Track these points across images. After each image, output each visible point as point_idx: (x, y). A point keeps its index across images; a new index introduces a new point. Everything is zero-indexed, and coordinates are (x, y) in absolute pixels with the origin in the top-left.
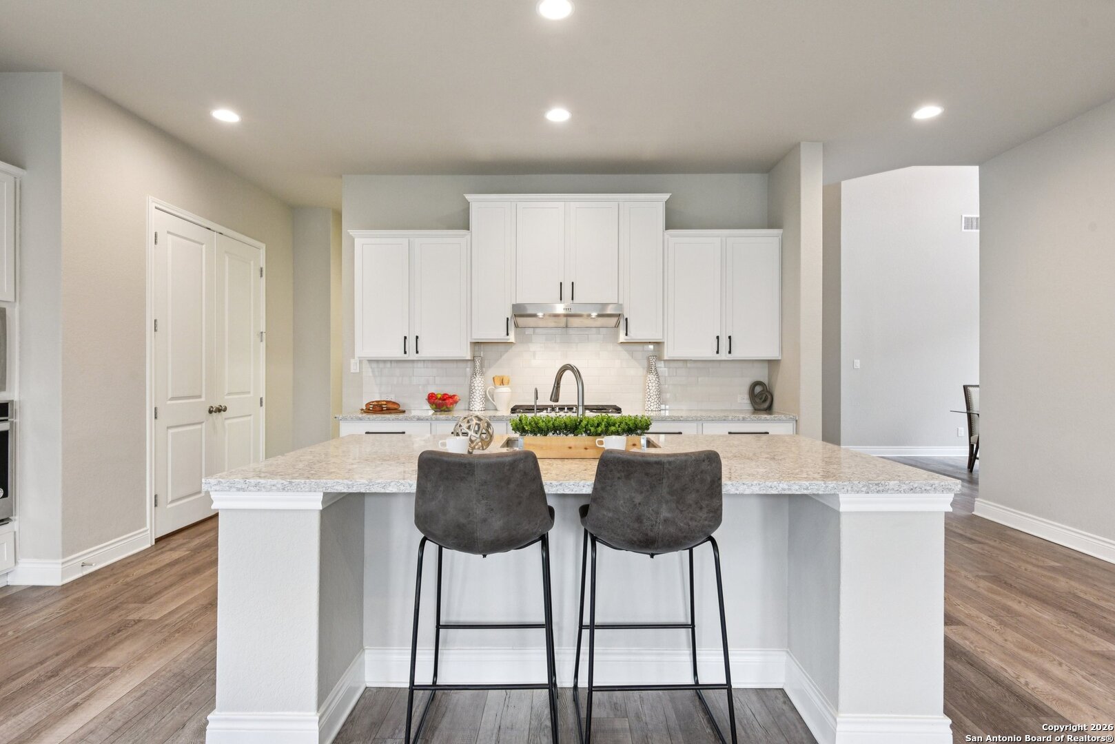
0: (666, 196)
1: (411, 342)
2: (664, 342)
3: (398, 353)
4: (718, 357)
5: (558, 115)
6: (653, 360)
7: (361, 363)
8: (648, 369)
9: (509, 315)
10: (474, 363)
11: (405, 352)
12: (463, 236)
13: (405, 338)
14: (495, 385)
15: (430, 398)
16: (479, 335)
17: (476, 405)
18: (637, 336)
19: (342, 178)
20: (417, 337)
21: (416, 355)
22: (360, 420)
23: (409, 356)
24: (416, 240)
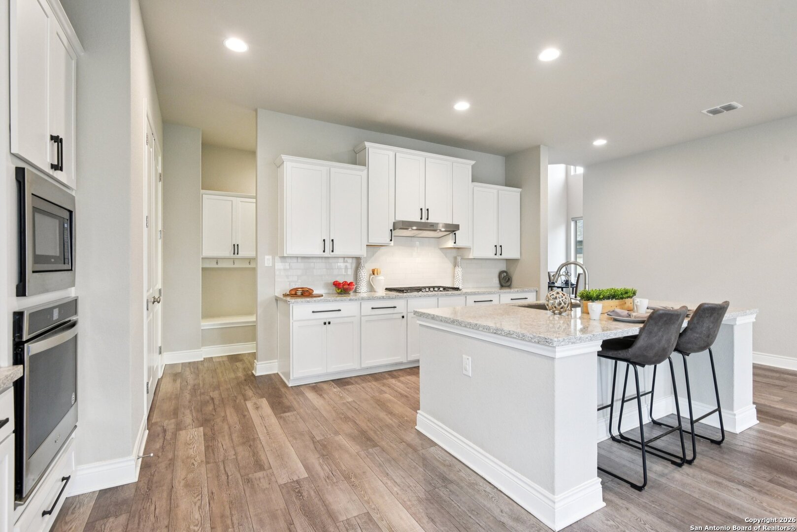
0: (473, 162)
1: (329, 244)
2: (470, 248)
3: (318, 252)
4: (496, 257)
5: (462, 106)
6: (459, 259)
7: (273, 259)
8: (455, 265)
9: (392, 228)
10: (358, 260)
11: (324, 251)
12: (362, 171)
13: (324, 240)
14: (374, 274)
15: (336, 284)
16: (373, 240)
17: (363, 289)
18: (460, 244)
19: (256, 111)
20: (332, 240)
21: (332, 253)
22: (308, 302)
23: (327, 254)
24: (331, 169)
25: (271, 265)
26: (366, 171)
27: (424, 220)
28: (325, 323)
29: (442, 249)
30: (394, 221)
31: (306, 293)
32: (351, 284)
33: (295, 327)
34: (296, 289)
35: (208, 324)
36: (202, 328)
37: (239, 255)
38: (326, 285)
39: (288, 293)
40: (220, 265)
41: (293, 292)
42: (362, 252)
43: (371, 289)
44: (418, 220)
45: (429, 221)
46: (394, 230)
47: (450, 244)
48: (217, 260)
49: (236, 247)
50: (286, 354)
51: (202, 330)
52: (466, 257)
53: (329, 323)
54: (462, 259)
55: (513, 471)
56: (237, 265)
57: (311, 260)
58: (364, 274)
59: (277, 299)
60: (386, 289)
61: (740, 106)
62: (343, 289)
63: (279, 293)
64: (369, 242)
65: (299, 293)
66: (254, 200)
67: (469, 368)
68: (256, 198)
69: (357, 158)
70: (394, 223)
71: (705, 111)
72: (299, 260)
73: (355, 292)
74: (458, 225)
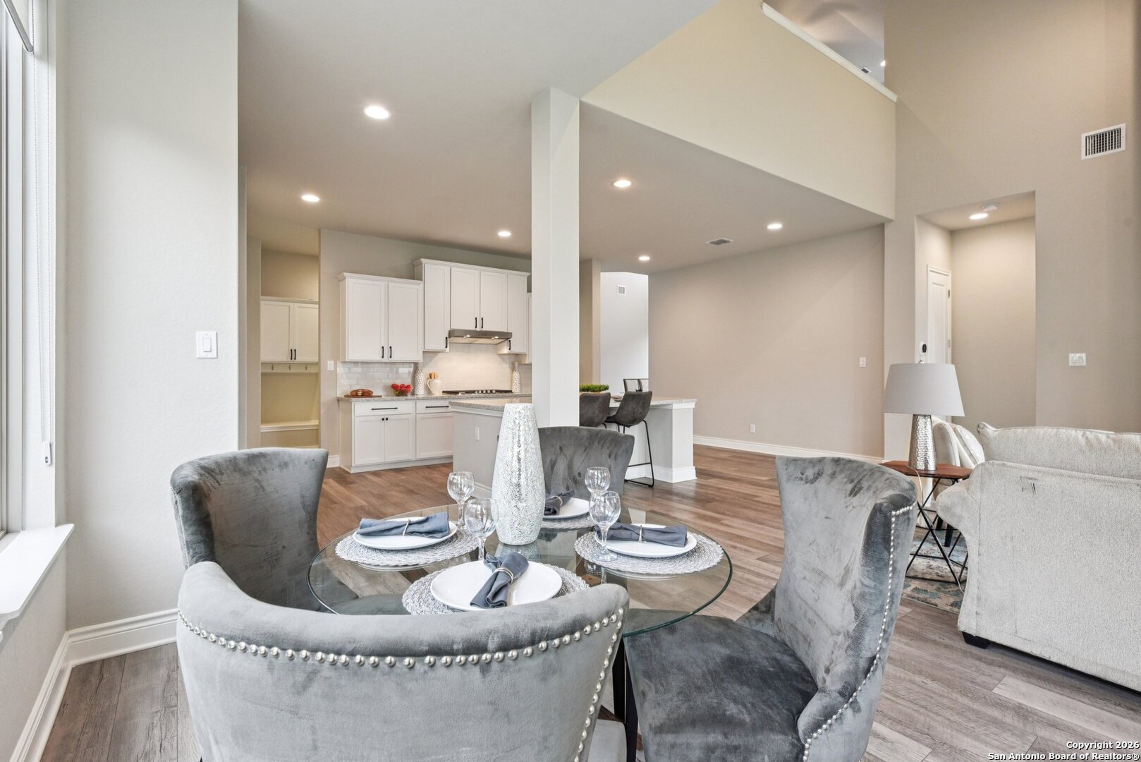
0: (527, 274)
1: (387, 351)
2: (526, 355)
3: (378, 358)
5: (505, 234)
6: (516, 364)
7: (335, 363)
8: (513, 369)
9: (447, 336)
10: (416, 364)
11: (383, 357)
12: (418, 284)
13: (383, 347)
14: (431, 378)
15: (394, 387)
16: (429, 347)
17: (421, 391)
18: (515, 350)
19: (320, 231)
20: (391, 347)
21: (390, 359)
22: (368, 401)
23: (385, 359)
24: (390, 283)
25: (333, 369)
26: (422, 285)
27: (478, 329)
28: (383, 419)
29: (500, 355)
30: (449, 329)
31: (366, 394)
32: (408, 386)
33: (356, 421)
34: (357, 391)
35: (266, 428)
36: (262, 431)
37: (296, 360)
38: (385, 388)
39: (349, 394)
40: (276, 370)
41: (354, 393)
42: (419, 358)
43: (428, 391)
44: (473, 328)
45: (484, 329)
46: (449, 337)
47: (505, 350)
48: (272, 365)
49: (293, 352)
50: (347, 450)
51: (262, 433)
52: (523, 363)
53: (387, 419)
54: (520, 364)
55: (482, 485)
56: (294, 370)
57: (371, 365)
58: (422, 378)
59: (339, 400)
60: (443, 392)
61: (731, 241)
62: (400, 391)
63: (340, 394)
64: (426, 348)
65: (360, 394)
66: (317, 306)
67: (478, 435)
68: (319, 303)
69: (414, 273)
70: (449, 331)
71: (708, 242)
72: (359, 365)
73: (413, 394)
74: (511, 333)
